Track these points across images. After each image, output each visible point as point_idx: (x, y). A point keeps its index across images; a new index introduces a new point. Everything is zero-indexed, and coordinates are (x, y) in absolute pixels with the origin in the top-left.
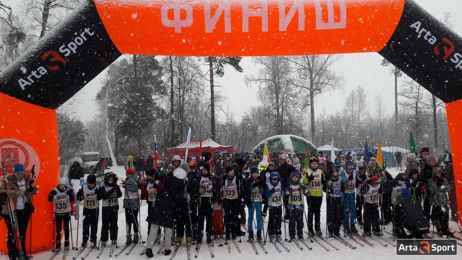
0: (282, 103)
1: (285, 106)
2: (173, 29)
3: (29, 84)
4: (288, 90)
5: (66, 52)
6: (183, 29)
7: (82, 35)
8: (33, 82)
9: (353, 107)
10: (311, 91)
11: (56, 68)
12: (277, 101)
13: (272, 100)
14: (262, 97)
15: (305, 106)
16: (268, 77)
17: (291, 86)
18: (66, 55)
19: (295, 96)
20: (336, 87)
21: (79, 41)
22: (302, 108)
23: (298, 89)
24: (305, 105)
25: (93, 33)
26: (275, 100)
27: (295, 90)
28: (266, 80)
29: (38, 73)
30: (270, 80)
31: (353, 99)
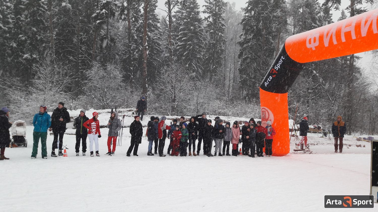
2: (311, 48)
3: (268, 84)
5: (277, 68)
6: (316, 47)
7: (281, 60)
8: (268, 83)
11: (275, 76)
18: (277, 70)
21: (280, 63)
25: (284, 58)
29: (270, 79)
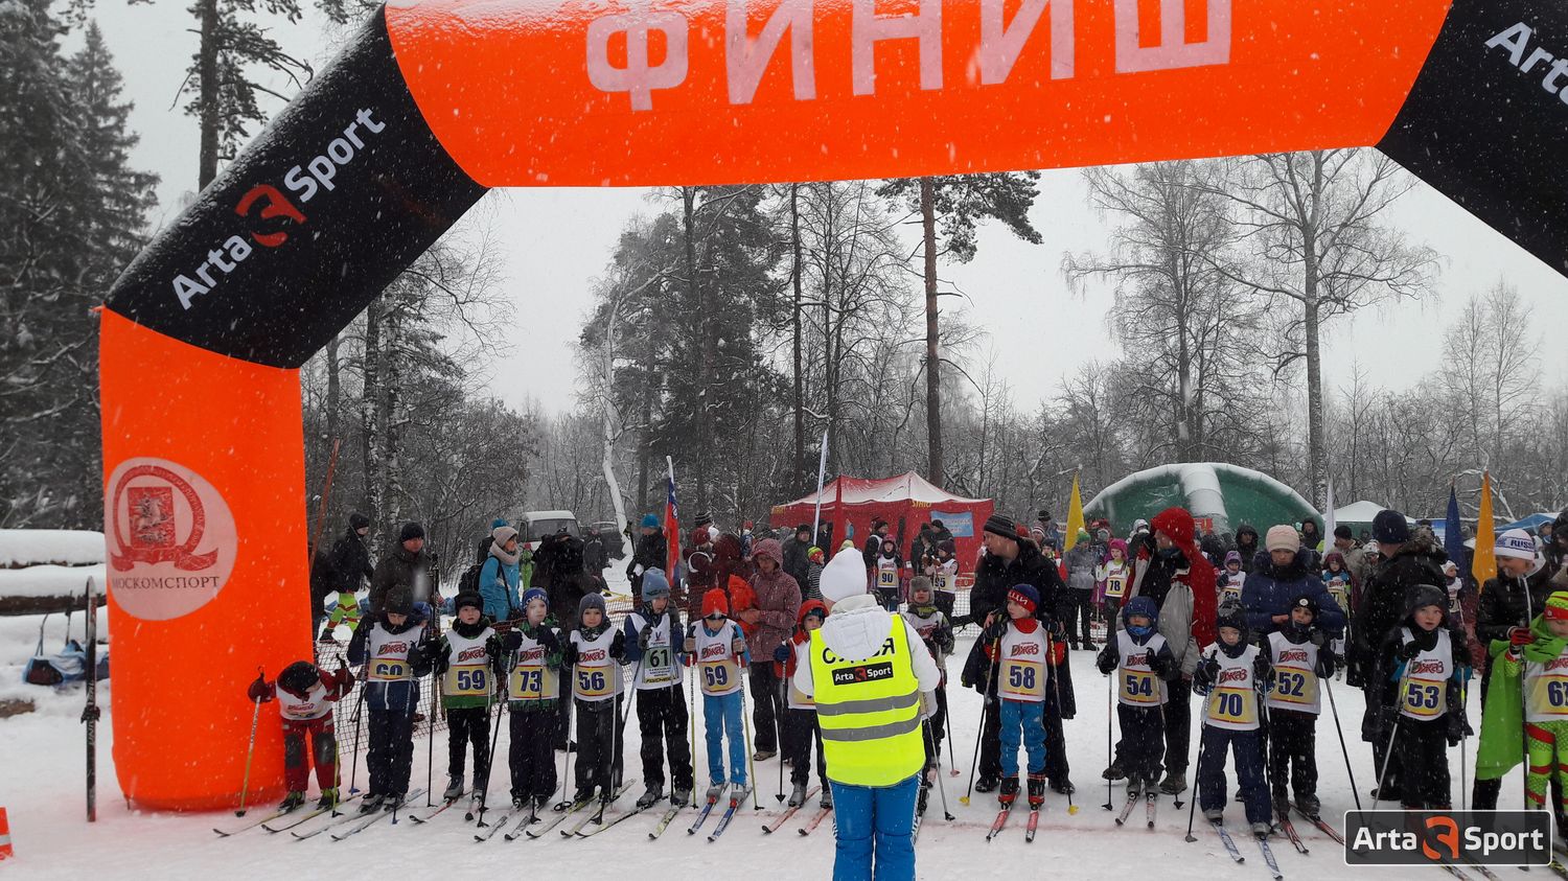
0: (1200, 347)
1: (1210, 361)
3: (204, 290)
4: (1223, 301)
5: (305, 188)
6: (657, 95)
7: (350, 132)
8: (212, 283)
9: (1477, 362)
10: (1307, 305)
11: (278, 238)
12: (1183, 342)
13: (1164, 340)
14: (1124, 328)
15: (1287, 361)
16: (1148, 256)
17: (1237, 289)
18: (305, 198)
19: (1250, 322)
20: (1405, 289)
21: (340, 151)
22: (1276, 366)
23: (1261, 299)
24: (1286, 356)
25: (382, 125)
26: (1173, 341)
27: (1247, 303)
28: (1140, 270)
29: (227, 258)
30: (1153, 269)
31: (1476, 333)
